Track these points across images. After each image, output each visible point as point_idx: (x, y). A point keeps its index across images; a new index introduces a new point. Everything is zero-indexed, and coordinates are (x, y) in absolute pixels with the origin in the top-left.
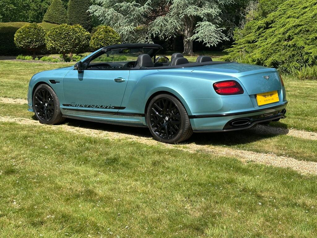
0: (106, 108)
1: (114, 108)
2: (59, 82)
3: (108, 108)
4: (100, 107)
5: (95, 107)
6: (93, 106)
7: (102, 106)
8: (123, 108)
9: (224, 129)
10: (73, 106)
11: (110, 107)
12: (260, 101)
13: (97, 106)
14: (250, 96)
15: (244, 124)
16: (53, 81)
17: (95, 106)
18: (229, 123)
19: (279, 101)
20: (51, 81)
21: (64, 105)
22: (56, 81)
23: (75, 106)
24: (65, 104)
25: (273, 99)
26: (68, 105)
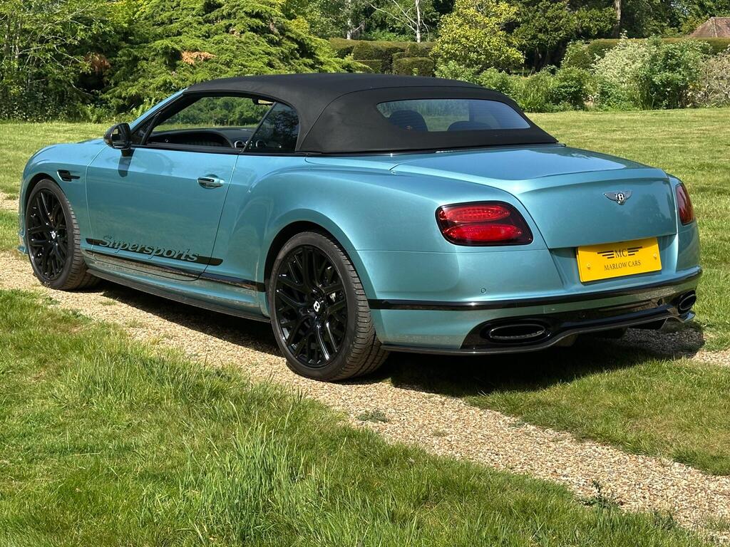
0: (179, 258)
1: (196, 259)
2: (78, 178)
3: (183, 258)
4: (165, 255)
5: (154, 253)
6: (151, 251)
7: (169, 252)
8: (217, 262)
9: (464, 347)
10: (108, 246)
11: (187, 256)
12: (589, 268)
13: (159, 251)
14: (551, 250)
15: (528, 336)
16: (66, 175)
17: (154, 251)
18: (481, 331)
19: (660, 268)
20: (61, 172)
21: (90, 241)
22: (71, 174)
23: (113, 247)
24: (92, 238)
25: (637, 263)
26: (96, 243)
